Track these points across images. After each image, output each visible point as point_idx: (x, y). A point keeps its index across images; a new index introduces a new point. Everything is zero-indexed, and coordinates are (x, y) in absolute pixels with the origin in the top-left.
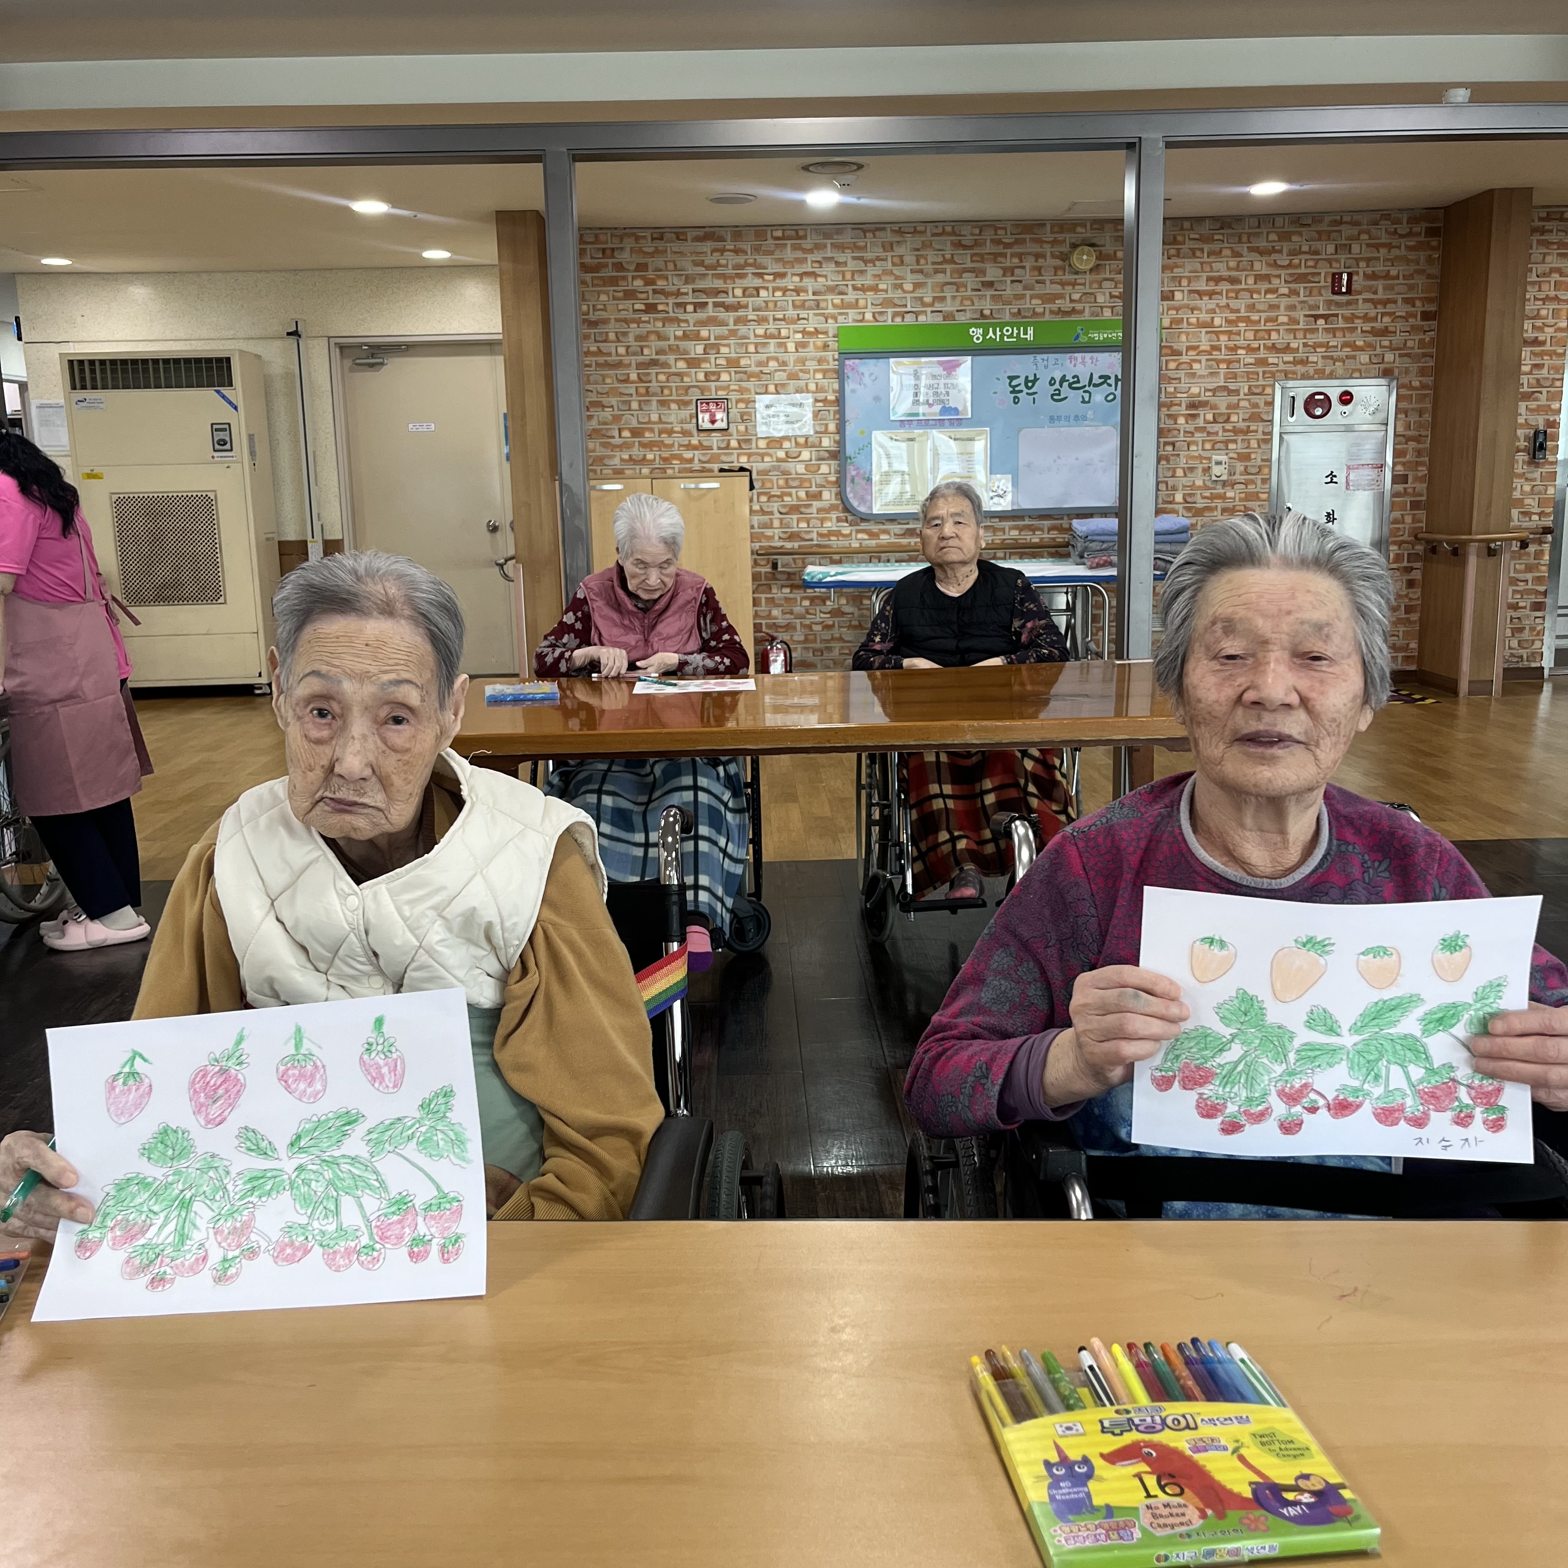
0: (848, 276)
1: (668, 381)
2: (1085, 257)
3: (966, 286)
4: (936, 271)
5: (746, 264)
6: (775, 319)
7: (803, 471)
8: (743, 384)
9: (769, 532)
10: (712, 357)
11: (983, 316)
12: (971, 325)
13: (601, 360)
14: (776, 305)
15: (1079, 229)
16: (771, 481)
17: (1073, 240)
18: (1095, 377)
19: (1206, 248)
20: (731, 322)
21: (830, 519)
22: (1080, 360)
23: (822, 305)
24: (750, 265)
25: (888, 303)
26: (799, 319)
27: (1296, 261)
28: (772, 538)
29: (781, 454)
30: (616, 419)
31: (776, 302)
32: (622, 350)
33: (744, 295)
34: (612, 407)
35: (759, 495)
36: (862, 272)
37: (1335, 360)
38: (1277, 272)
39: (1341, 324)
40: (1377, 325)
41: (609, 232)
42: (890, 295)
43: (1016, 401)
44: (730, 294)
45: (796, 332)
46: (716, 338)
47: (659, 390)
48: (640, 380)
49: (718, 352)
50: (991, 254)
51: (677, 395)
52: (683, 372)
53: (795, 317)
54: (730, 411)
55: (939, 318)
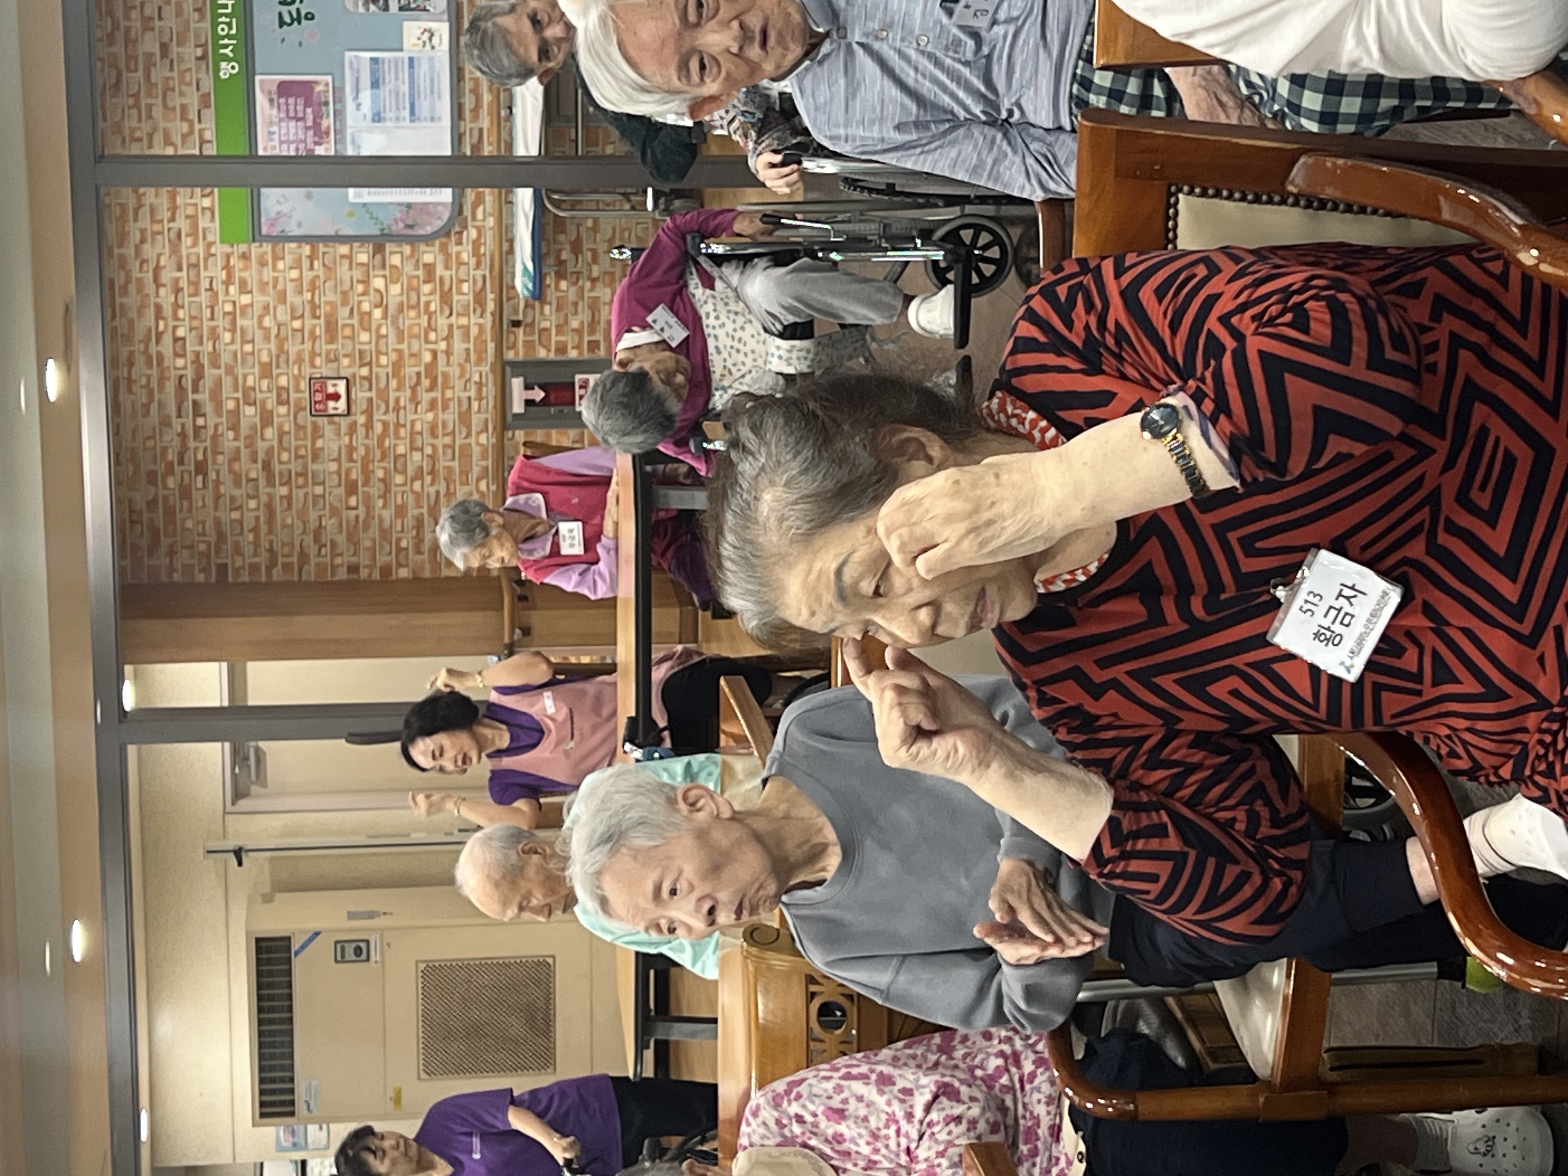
0: (157, 227)
1: (289, 450)
3: (168, 79)
4: (150, 116)
5: (146, 352)
6: (212, 318)
7: (399, 285)
8: (292, 357)
9: (474, 331)
10: (259, 396)
11: (204, 57)
12: (217, 74)
13: (264, 529)
14: (195, 317)
16: (411, 327)
20: (216, 372)
21: (458, 254)
23: (193, 260)
24: (147, 347)
26: (211, 289)
28: (481, 326)
30: (335, 512)
31: (192, 318)
32: (252, 504)
33: (183, 356)
34: (320, 517)
35: (427, 341)
36: (153, 210)
43: (310, 17)
44: (182, 372)
45: (227, 292)
46: (237, 391)
47: (300, 461)
48: (288, 482)
49: (254, 389)
50: (126, 46)
51: (305, 439)
52: (278, 431)
53: (209, 293)
54: (324, 375)
55: (208, 114)
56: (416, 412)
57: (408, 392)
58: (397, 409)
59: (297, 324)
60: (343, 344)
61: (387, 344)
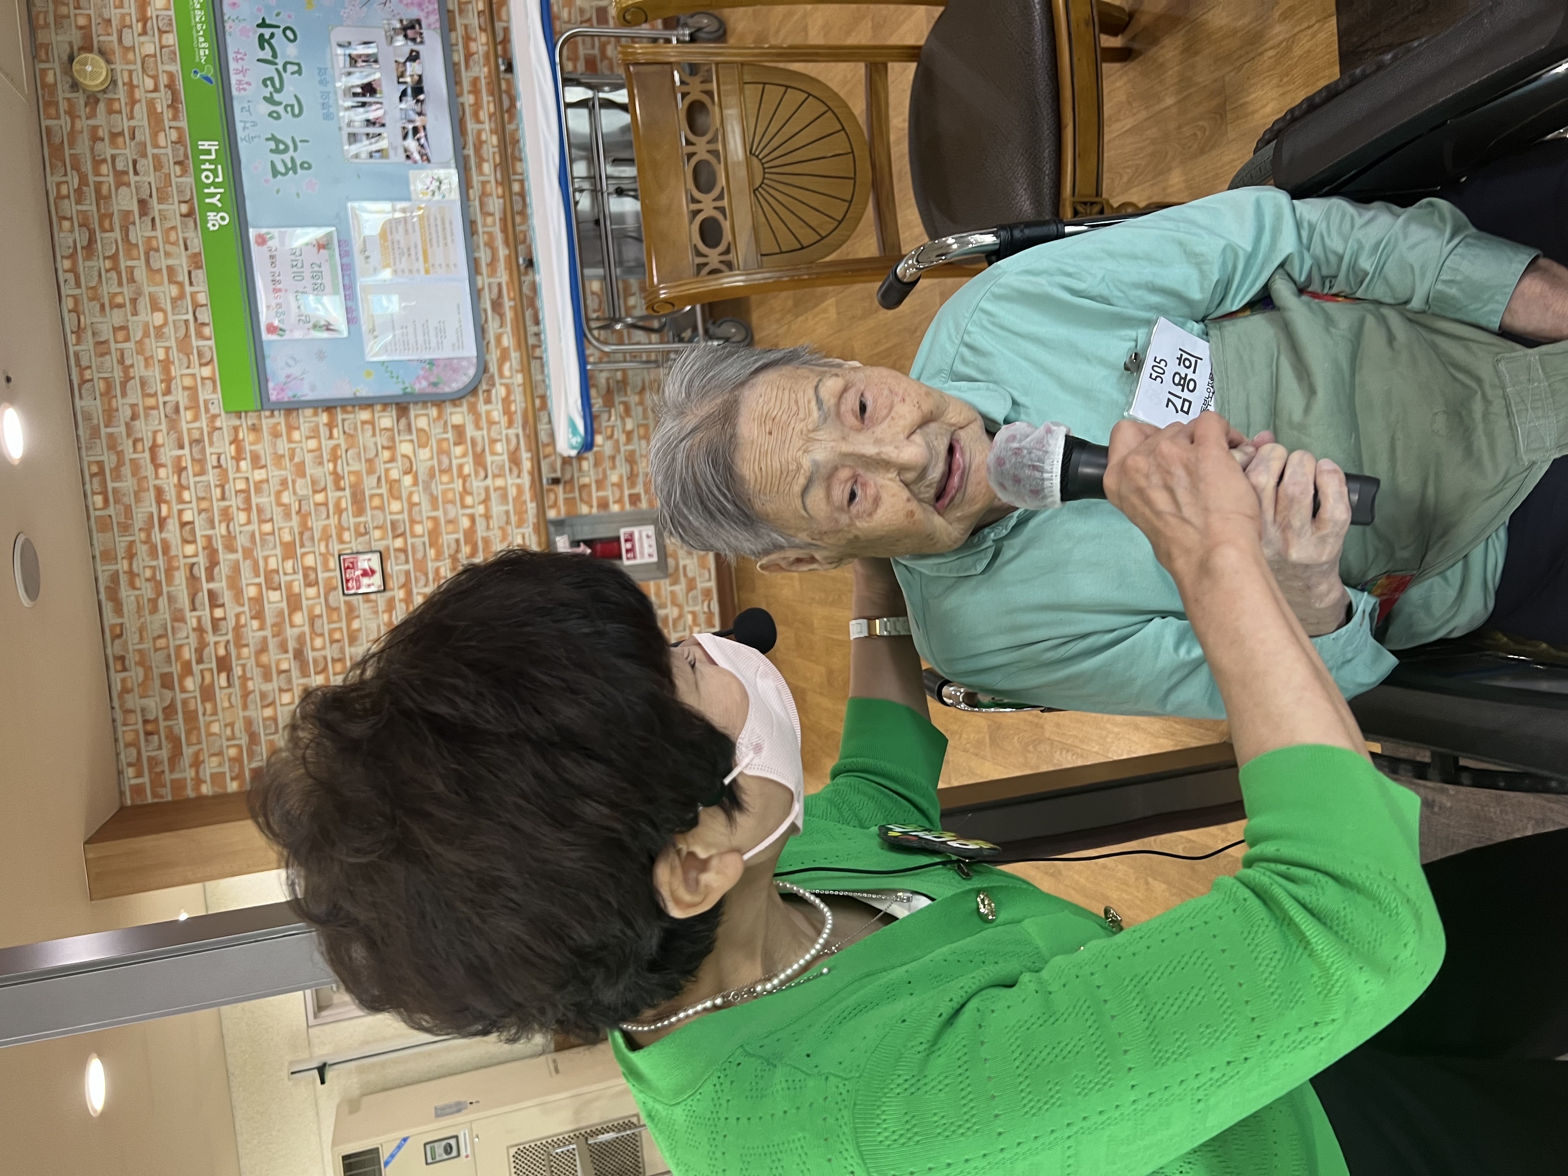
0: (151, 402)
1: (322, 635)
2: (89, 68)
3: (150, 238)
4: (132, 280)
5: (148, 541)
6: (223, 499)
7: (427, 450)
8: (317, 534)
9: (512, 492)
11: (190, 214)
12: (205, 229)
14: (203, 499)
15: (50, 79)
16: (445, 492)
17: (67, 87)
18: (262, 55)
20: (232, 556)
21: (488, 413)
22: (240, 77)
23: (196, 435)
24: (149, 536)
25: (184, 345)
26: (219, 466)
28: (519, 488)
29: (408, 480)
31: (200, 499)
32: (286, 698)
33: (194, 542)
35: (464, 506)
36: (143, 383)
41: (121, 729)
42: (173, 343)
43: (306, 166)
44: (194, 560)
45: (238, 470)
46: (257, 575)
49: (277, 571)
50: (98, 205)
51: (340, 620)
52: (309, 615)
53: (217, 471)
54: (355, 550)
55: (200, 275)
57: (448, 562)
59: (320, 498)
60: (372, 516)
61: (420, 511)
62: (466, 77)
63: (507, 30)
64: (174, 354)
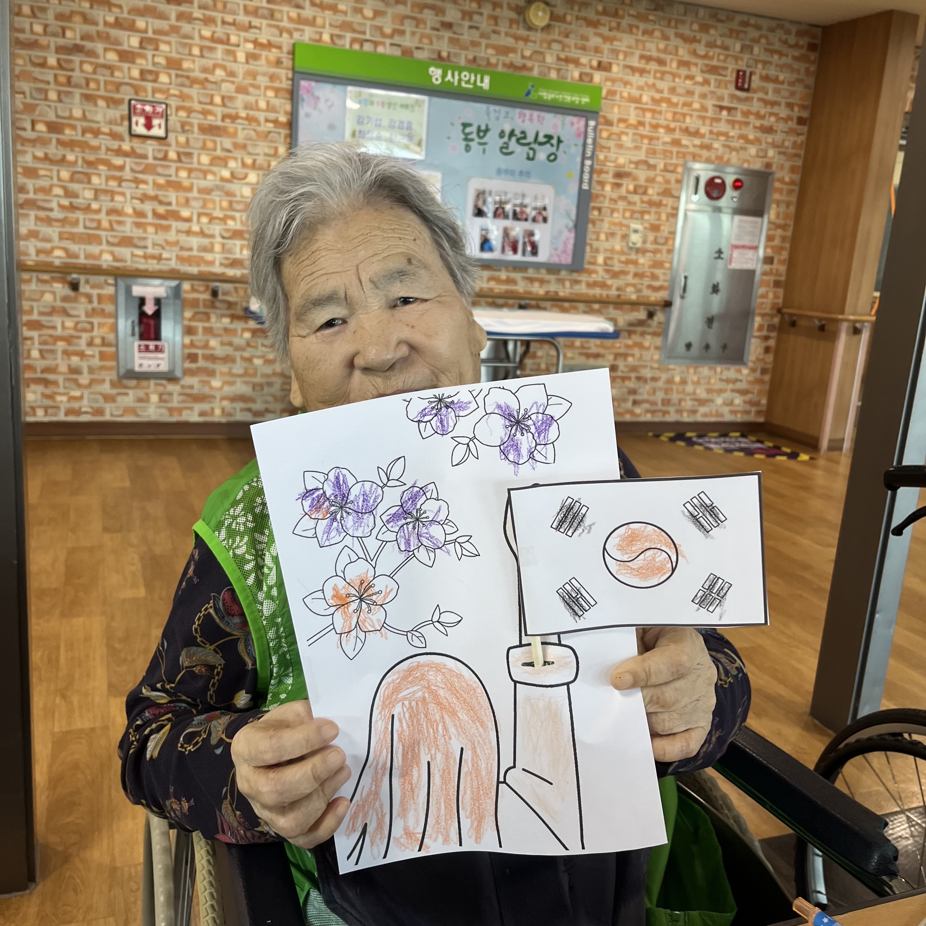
1: (94, 72)
2: (540, 14)
3: (425, 23)
6: (224, 22)
8: (186, 90)
9: (208, 257)
10: (149, 54)
11: (440, 57)
12: (430, 65)
14: (225, 6)
16: (214, 202)
18: (541, 135)
19: (642, 26)
20: (173, 16)
22: (528, 117)
23: (277, 15)
25: (347, 26)
26: (251, 26)
27: (711, 54)
28: (211, 263)
29: (226, 174)
30: (29, 108)
32: (38, 28)
34: (23, 93)
35: (199, 215)
37: (732, 149)
38: (694, 60)
39: (739, 117)
40: (765, 123)
42: (349, 18)
43: (468, 148)
45: (247, 40)
46: (155, 32)
47: (83, 82)
48: (60, 66)
49: (157, 49)
51: (106, 90)
52: (114, 66)
53: (247, 24)
54: (169, 118)
55: (397, 52)
56: (132, 198)
57: (152, 192)
58: (137, 181)
59: (218, 100)
60: (198, 139)
61: (198, 178)
62: (517, 276)
63: (545, 309)
64: (341, 18)
